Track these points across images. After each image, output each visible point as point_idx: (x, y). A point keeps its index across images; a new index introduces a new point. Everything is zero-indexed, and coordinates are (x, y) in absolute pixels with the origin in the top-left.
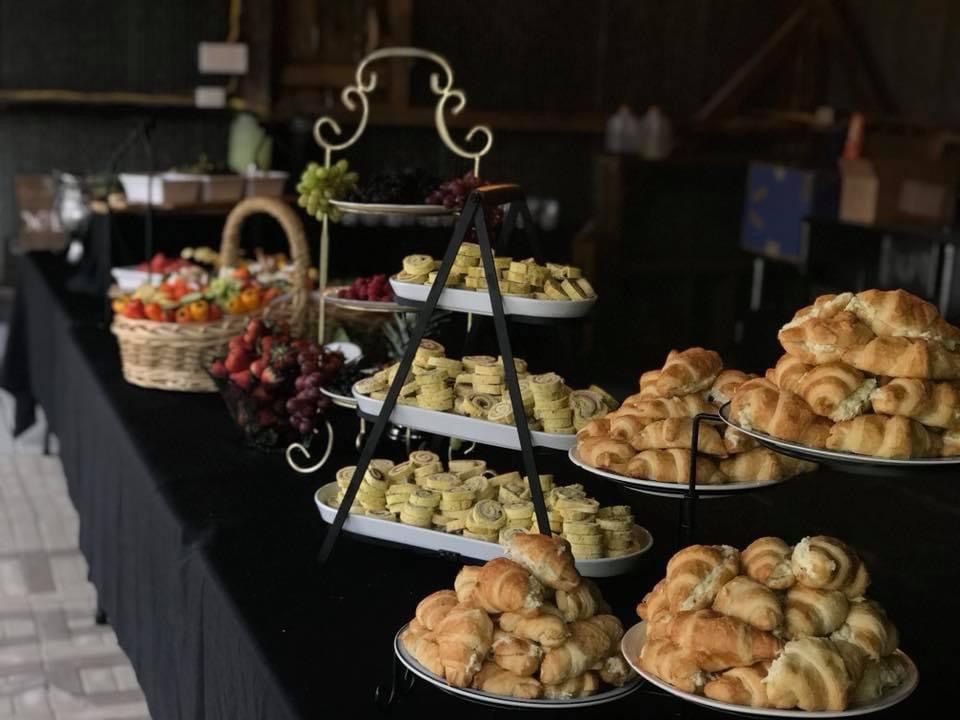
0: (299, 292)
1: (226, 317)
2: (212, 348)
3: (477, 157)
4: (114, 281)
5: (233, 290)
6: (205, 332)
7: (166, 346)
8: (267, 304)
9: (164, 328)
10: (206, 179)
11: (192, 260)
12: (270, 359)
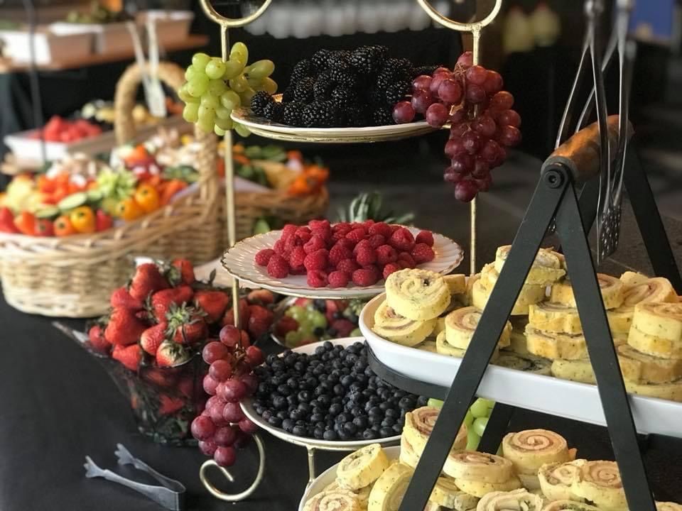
0: (207, 182)
1: (118, 223)
3: (475, 29)
5: (124, 187)
6: (93, 246)
7: (48, 265)
8: (169, 202)
9: (41, 245)
10: (98, 29)
11: (93, 121)
12: (167, 328)
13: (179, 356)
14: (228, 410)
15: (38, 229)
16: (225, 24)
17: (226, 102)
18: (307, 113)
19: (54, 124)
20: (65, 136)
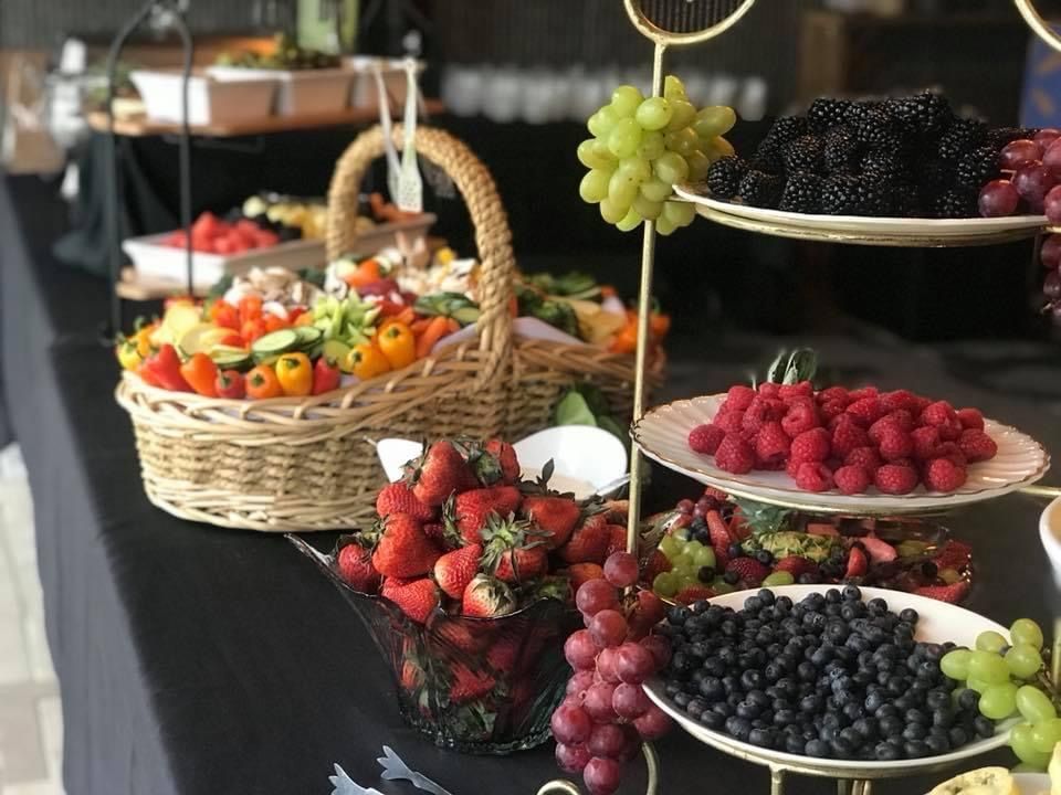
0: (492, 321)
1: (347, 381)
2: (321, 445)
4: (128, 262)
5: (359, 323)
6: (304, 416)
7: (227, 443)
10: (285, 76)
11: (263, 221)
12: (482, 552)
13: (504, 601)
14: (621, 697)
15: (219, 384)
16: (662, 41)
17: (666, 170)
18: (830, 190)
19: (204, 224)
20: (221, 243)
